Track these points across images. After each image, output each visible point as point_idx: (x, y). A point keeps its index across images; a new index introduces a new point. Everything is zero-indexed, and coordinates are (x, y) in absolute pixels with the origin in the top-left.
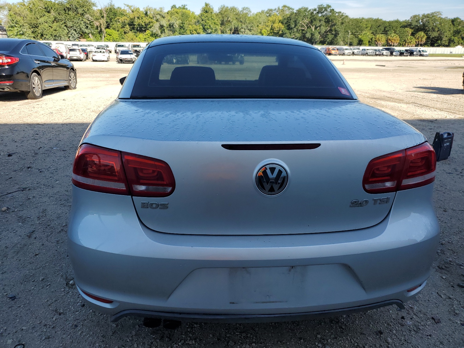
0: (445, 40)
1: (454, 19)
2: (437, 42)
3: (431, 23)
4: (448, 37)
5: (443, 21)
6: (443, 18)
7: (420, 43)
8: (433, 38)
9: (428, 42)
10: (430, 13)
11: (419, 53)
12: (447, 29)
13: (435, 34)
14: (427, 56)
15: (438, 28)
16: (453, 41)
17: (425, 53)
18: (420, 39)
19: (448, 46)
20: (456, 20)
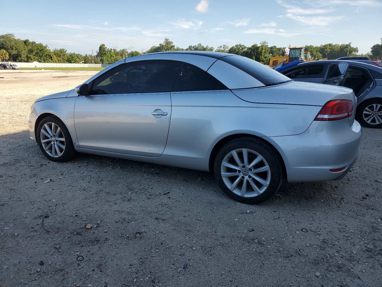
0: (24, 56)
1: (26, 40)
2: (18, 58)
3: (8, 43)
4: (25, 54)
5: (17, 42)
6: (16, 39)
7: (5, 59)
8: (14, 55)
9: (11, 58)
10: (4, 35)
11: (11, 67)
12: (23, 49)
13: (14, 52)
14: (18, 69)
15: (16, 48)
16: (30, 58)
17: (16, 67)
18: (4, 56)
19: (27, 61)
20: (27, 42)
